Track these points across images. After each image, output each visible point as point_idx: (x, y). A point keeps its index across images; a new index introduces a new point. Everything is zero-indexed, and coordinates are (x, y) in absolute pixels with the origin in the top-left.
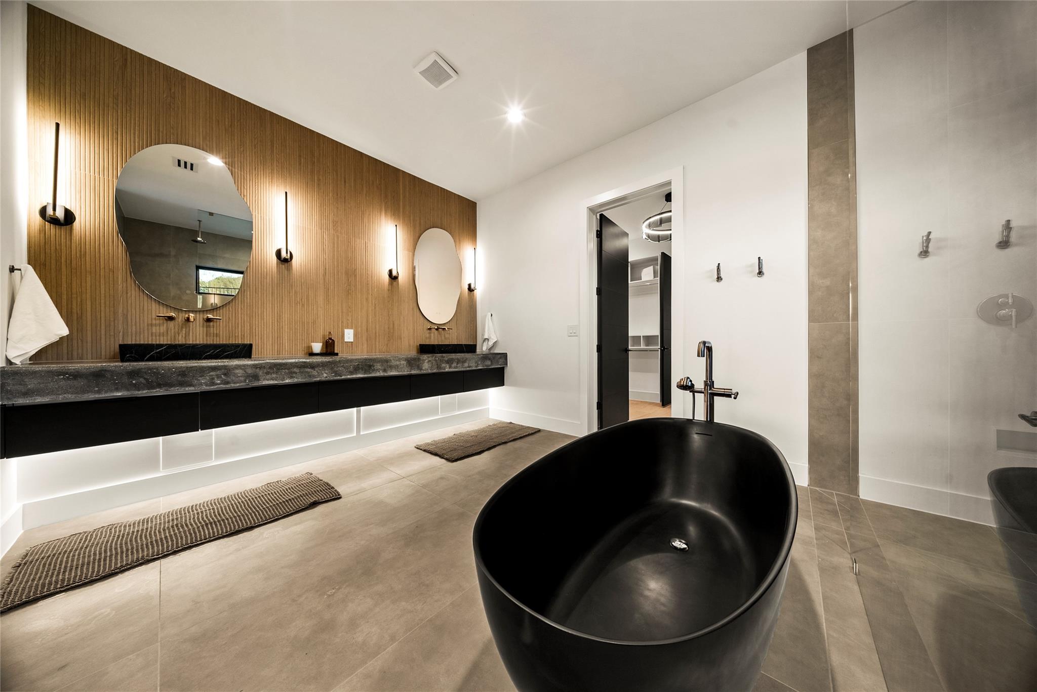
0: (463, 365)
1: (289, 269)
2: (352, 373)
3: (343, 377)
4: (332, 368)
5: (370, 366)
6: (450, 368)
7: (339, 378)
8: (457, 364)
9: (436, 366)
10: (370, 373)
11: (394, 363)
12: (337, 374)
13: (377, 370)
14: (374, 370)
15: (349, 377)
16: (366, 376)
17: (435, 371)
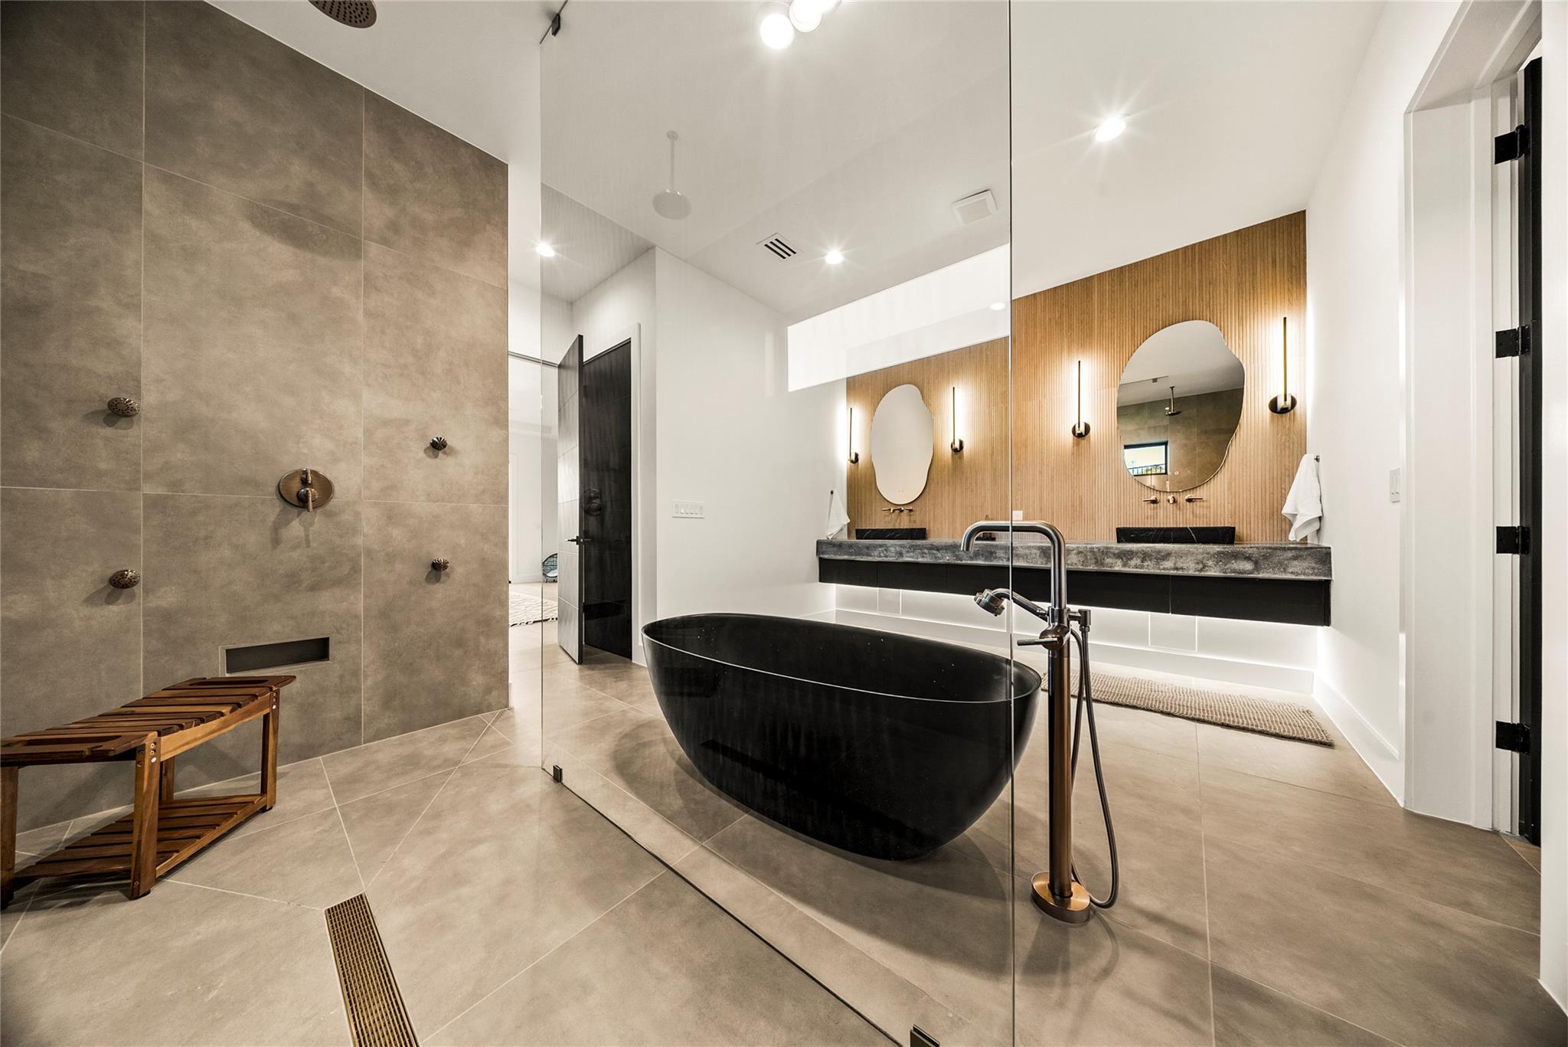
0: (1158, 563)
1: (961, 457)
2: (971, 558)
3: (964, 562)
4: (954, 552)
5: (991, 553)
6: (1124, 565)
7: (959, 562)
8: (1142, 562)
9: (1093, 561)
10: (991, 561)
11: (1021, 551)
12: (958, 558)
13: (1000, 558)
14: (996, 558)
15: (969, 562)
16: (987, 563)
17: (1091, 568)
